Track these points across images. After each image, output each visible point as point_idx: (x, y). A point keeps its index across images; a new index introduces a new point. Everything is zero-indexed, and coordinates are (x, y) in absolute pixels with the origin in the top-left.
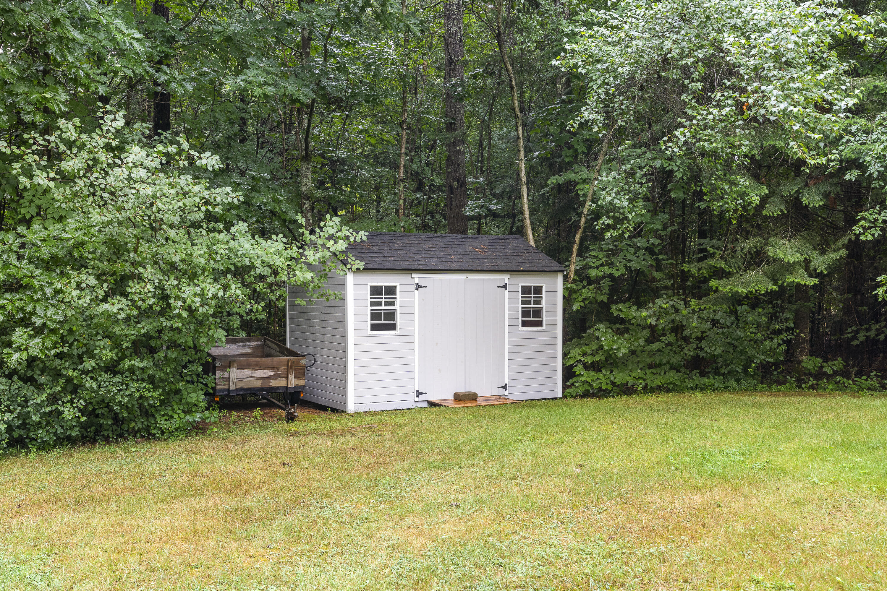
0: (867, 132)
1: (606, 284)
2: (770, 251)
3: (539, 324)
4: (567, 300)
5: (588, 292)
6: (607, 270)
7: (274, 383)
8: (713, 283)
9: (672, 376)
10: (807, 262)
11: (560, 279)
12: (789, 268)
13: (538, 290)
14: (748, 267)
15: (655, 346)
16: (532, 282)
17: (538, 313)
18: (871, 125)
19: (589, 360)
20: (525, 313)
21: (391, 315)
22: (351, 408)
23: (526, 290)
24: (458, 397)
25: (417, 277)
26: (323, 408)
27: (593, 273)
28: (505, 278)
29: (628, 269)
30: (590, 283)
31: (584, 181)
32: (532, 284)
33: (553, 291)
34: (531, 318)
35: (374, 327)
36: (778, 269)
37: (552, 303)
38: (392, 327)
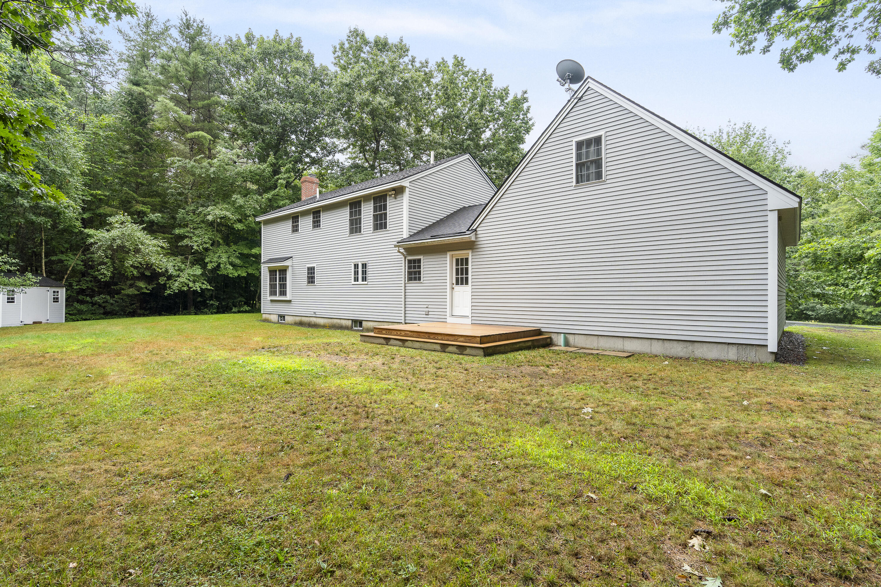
3: (58, 302)
4: (66, 296)
9: (101, 316)
10: (147, 287)
11: (64, 289)
13: (58, 292)
15: (93, 308)
17: (57, 298)
19: (73, 312)
20: (54, 298)
21: (13, 299)
23: (54, 292)
24: (35, 322)
27: (75, 288)
28: (49, 288)
32: (56, 290)
33: (62, 293)
34: (56, 300)
35: (8, 302)
36: (139, 289)
37: (62, 296)
38: (13, 302)
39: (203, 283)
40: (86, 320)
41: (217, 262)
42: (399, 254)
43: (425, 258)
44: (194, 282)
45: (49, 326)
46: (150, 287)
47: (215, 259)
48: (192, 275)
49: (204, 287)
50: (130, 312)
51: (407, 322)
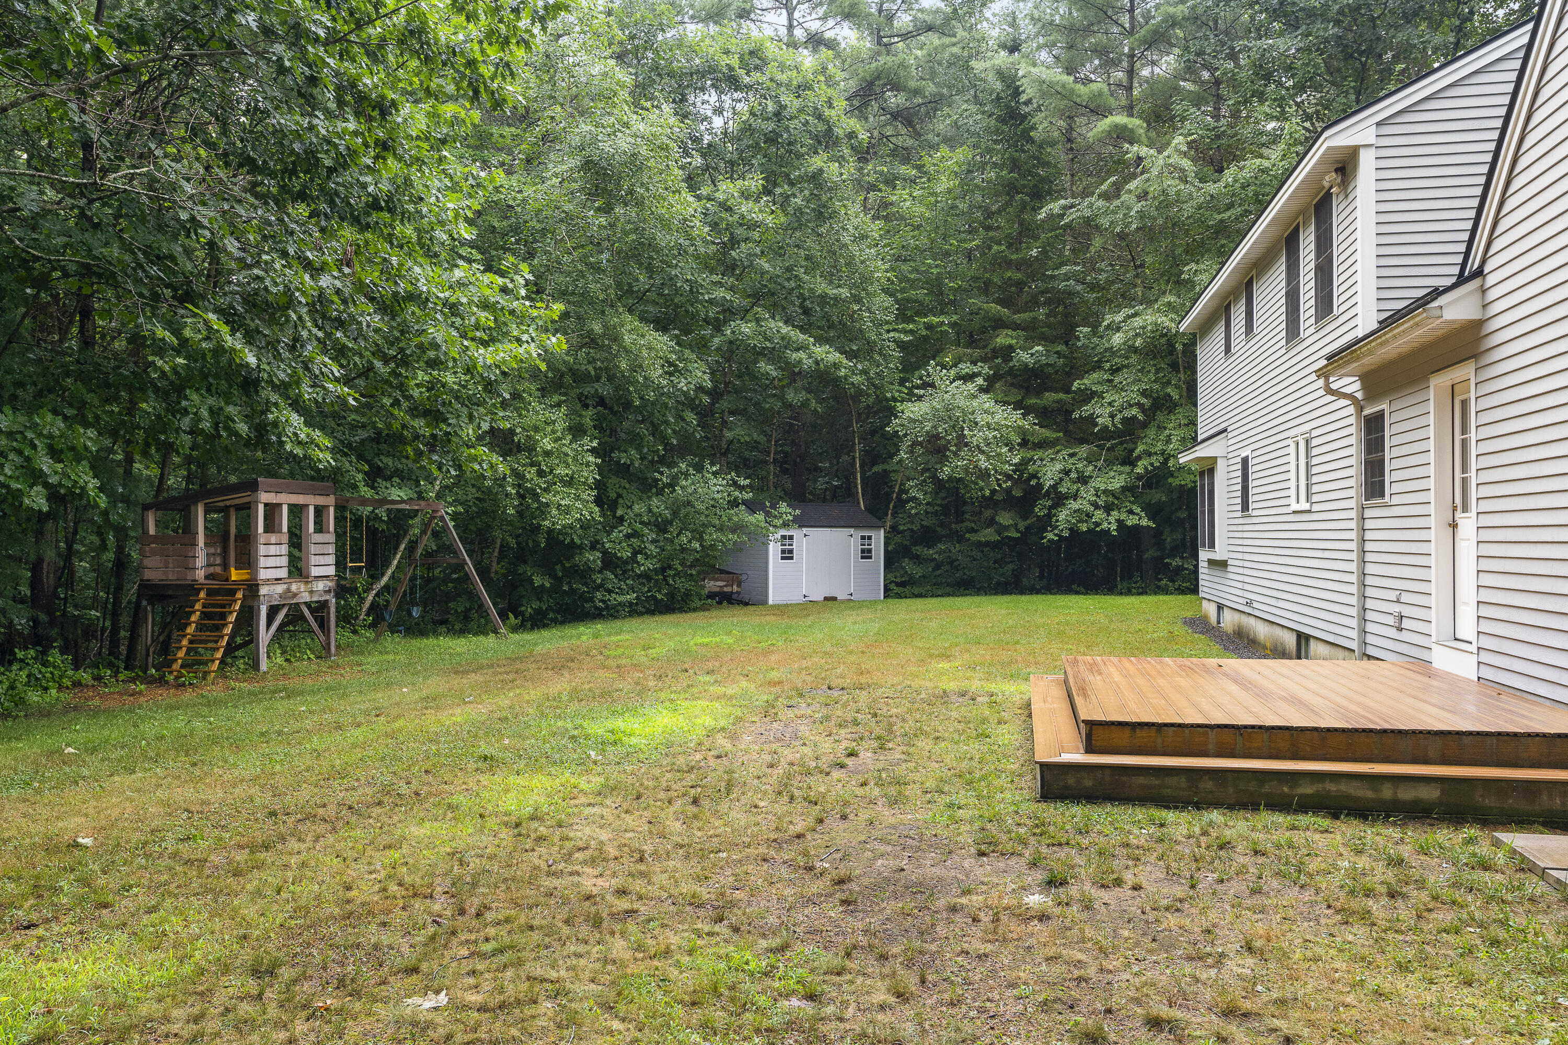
0: (1042, 460)
1: (908, 534)
2: (997, 518)
3: (870, 557)
4: (886, 544)
5: (898, 539)
6: (909, 526)
7: (725, 589)
8: (967, 535)
9: (948, 589)
10: (1016, 525)
11: (882, 531)
12: (1007, 528)
13: (870, 538)
14: (988, 527)
15: (939, 572)
16: (866, 533)
17: (870, 551)
18: (1044, 456)
19: (898, 580)
20: (863, 551)
21: (791, 551)
22: (771, 602)
23: (863, 538)
24: (826, 599)
25: (805, 530)
26: (746, 604)
27: (901, 528)
28: (852, 531)
29: (922, 526)
30: (899, 533)
31: (894, 471)
32: (866, 534)
33: (878, 538)
34: (866, 554)
35: (783, 558)
36: (1001, 529)
37: (877, 546)
38: (791, 558)
39: (1131, 512)
40: (920, 596)
41: (1163, 453)
42: (1330, 398)
43: (1396, 405)
44: (1108, 509)
45: (850, 603)
46: (1022, 525)
47: (1160, 446)
48: (1105, 491)
49: (1131, 521)
50: (999, 583)
51: (1371, 651)
